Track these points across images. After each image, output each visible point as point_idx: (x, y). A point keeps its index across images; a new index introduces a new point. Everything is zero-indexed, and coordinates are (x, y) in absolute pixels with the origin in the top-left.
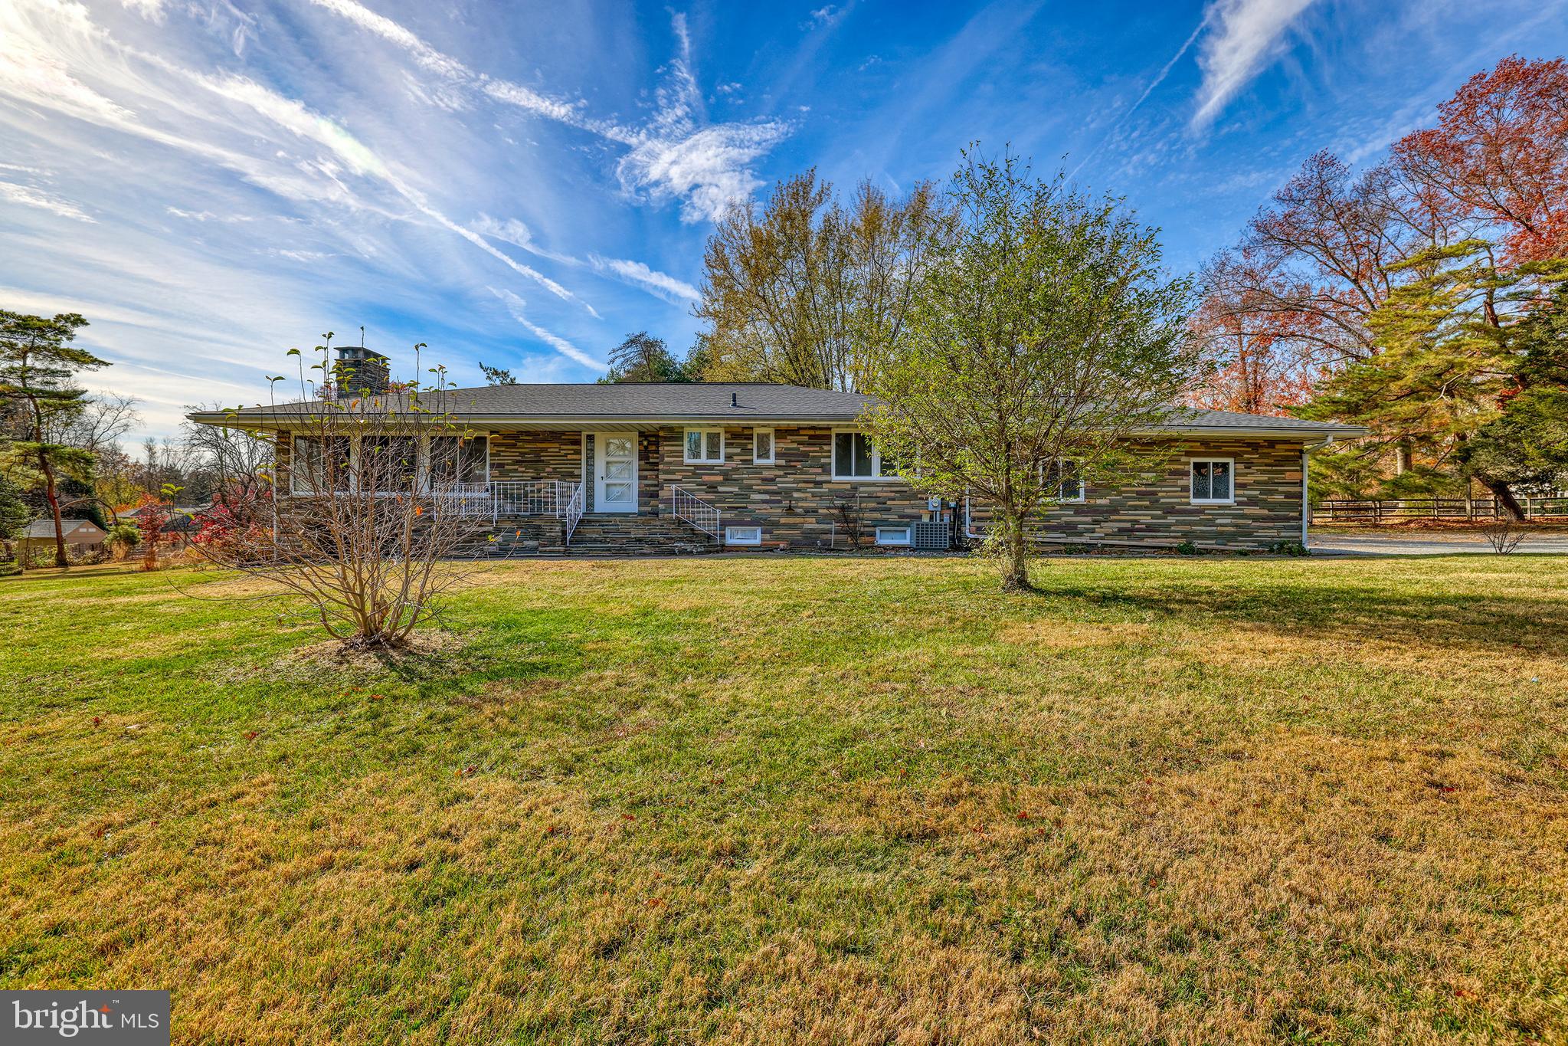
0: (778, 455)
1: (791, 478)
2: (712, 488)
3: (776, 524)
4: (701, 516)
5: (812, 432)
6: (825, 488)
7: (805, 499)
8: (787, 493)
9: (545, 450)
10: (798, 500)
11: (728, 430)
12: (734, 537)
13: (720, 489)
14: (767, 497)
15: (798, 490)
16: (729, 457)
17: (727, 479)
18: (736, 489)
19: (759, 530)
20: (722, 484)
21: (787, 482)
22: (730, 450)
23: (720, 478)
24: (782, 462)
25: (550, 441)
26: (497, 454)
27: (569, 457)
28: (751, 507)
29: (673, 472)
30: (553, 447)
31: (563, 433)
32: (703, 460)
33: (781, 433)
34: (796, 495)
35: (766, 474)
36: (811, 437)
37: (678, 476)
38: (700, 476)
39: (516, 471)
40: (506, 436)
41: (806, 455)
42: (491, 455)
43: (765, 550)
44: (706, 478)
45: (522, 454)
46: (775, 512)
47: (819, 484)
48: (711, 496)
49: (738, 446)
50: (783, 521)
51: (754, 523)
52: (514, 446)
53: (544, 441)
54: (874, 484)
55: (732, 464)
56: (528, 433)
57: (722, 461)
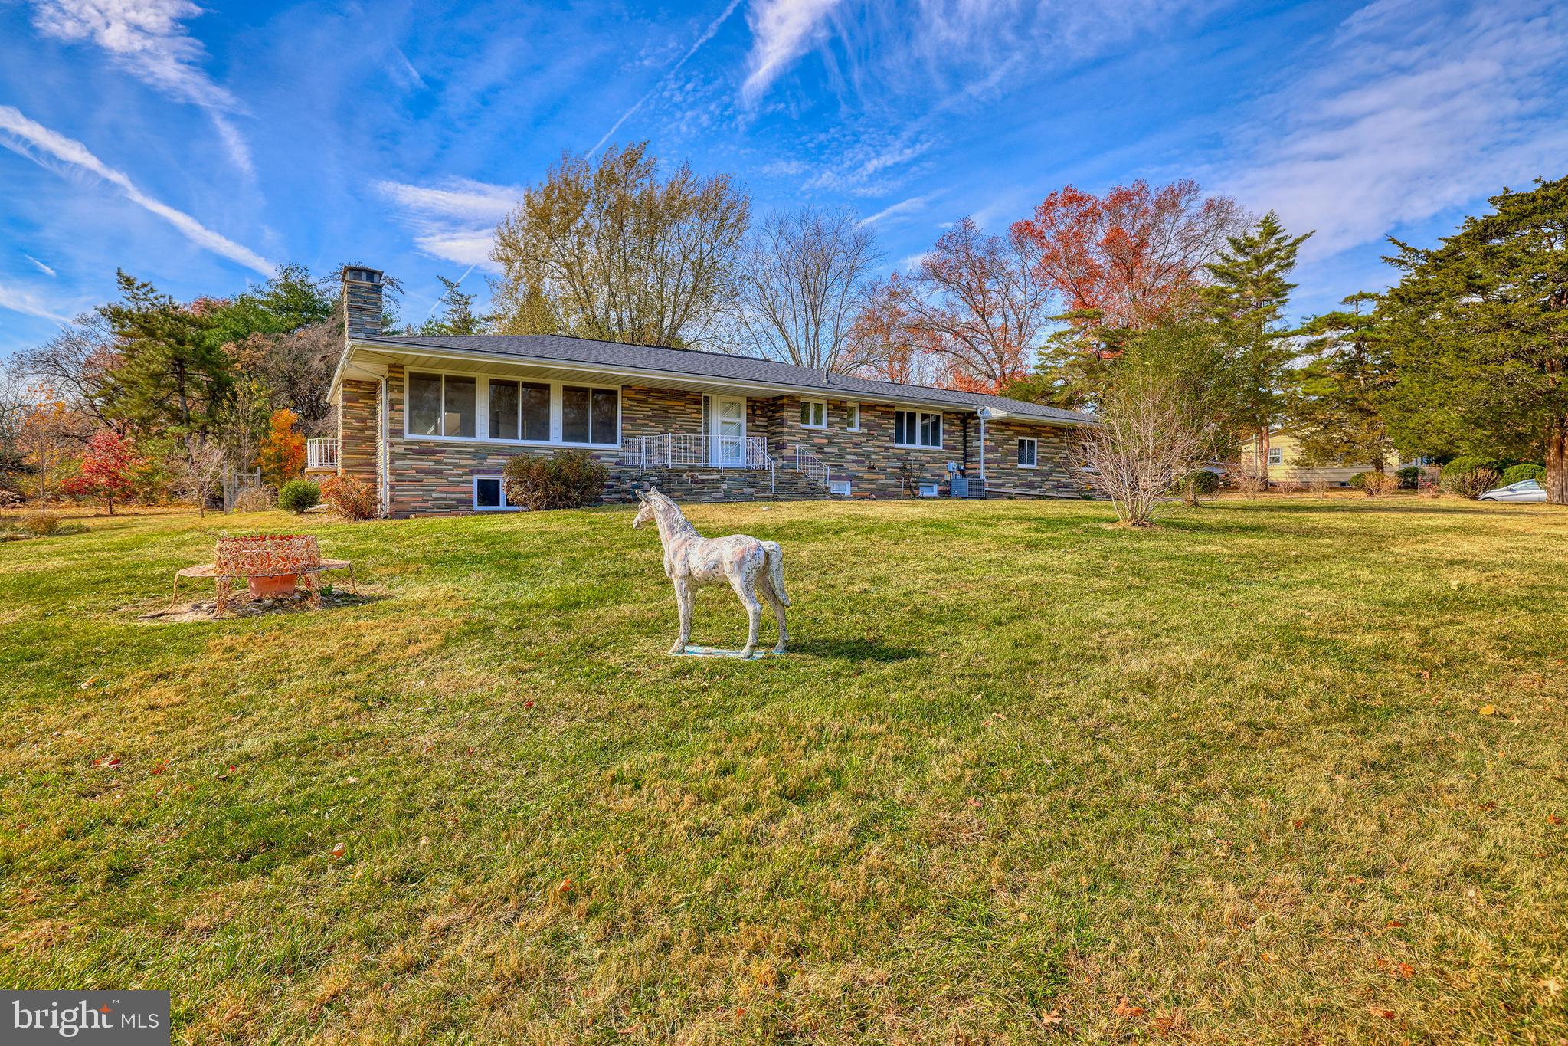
0: (861, 425)
1: (870, 444)
2: (820, 449)
3: (861, 479)
4: (813, 471)
5: (883, 409)
6: (890, 453)
7: (878, 460)
8: (868, 455)
9: (672, 407)
10: (874, 460)
11: (829, 401)
12: (835, 488)
13: (826, 450)
14: (855, 458)
15: (875, 453)
16: (830, 424)
17: (831, 443)
18: (836, 451)
19: (848, 484)
20: (827, 446)
21: (868, 447)
22: (831, 419)
23: (826, 441)
24: (865, 431)
25: (676, 400)
26: (630, 408)
27: (693, 415)
28: (845, 465)
29: (794, 435)
30: (679, 405)
31: (688, 393)
32: (812, 425)
33: (864, 408)
34: (873, 457)
35: (856, 439)
36: (882, 412)
37: (797, 438)
38: (812, 438)
39: (646, 425)
40: (638, 392)
41: (879, 426)
42: (623, 408)
43: (854, 498)
44: (817, 441)
45: (652, 410)
46: (860, 470)
47: (887, 449)
48: (820, 456)
49: (838, 416)
50: (866, 477)
51: (848, 478)
52: (645, 401)
53: (671, 399)
54: (919, 451)
55: (833, 431)
56: (657, 390)
57: (824, 427)
